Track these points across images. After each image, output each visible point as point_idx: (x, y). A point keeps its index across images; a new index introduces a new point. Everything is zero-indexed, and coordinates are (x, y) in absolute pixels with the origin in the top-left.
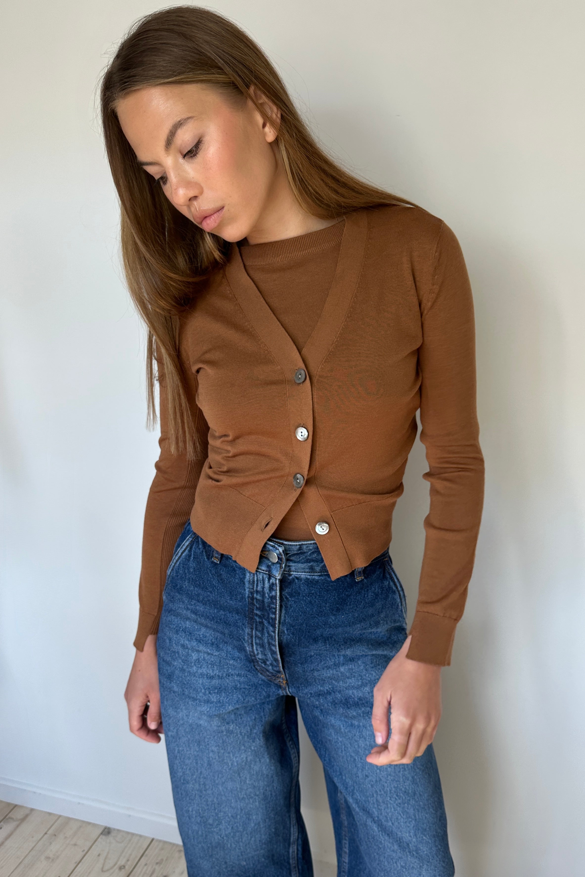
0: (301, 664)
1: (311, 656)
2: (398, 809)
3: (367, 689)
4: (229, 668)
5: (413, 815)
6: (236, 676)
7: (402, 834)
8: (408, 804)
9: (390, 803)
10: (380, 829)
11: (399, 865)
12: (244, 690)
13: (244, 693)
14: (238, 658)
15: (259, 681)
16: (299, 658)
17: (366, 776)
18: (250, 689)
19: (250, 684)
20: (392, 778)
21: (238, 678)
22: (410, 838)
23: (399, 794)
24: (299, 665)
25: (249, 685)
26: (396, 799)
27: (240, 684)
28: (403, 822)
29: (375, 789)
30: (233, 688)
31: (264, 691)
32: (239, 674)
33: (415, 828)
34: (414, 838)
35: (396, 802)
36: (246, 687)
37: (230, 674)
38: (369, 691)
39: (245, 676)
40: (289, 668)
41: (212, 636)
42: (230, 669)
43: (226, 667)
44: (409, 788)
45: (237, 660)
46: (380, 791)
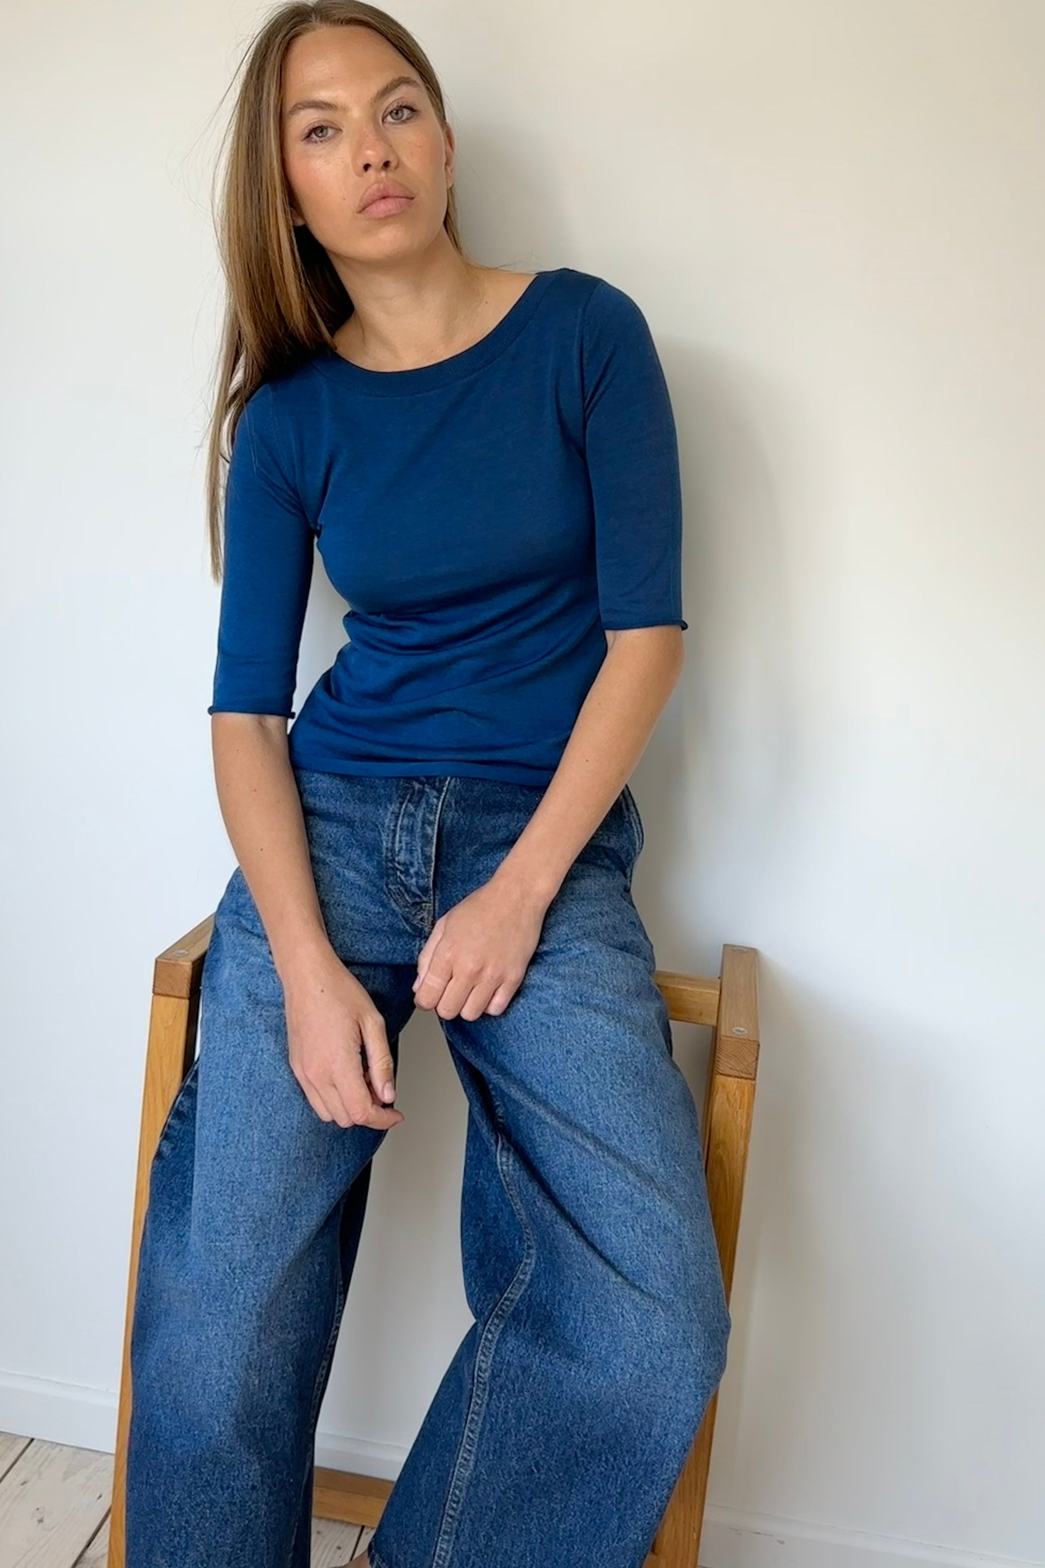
0: (463, 882)
1: (479, 873)
2: (628, 1105)
3: (564, 929)
4: (342, 892)
5: (655, 1121)
6: (349, 909)
7: (639, 1160)
8: (644, 1097)
9: (613, 1096)
10: (598, 1146)
11: (639, 1231)
12: (356, 932)
13: (356, 937)
14: (364, 871)
15: (384, 926)
16: (460, 870)
17: (569, 1052)
18: (366, 932)
19: (369, 927)
20: (612, 1045)
21: (352, 913)
22: (653, 1166)
23: (626, 1077)
24: (459, 883)
25: (367, 928)
26: (622, 1086)
27: (352, 922)
28: (638, 1133)
29: (585, 1073)
30: (339, 926)
31: (387, 940)
32: (354, 906)
33: (660, 1145)
34: (661, 1167)
35: (623, 1092)
36: (362, 929)
37: (341, 903)
38: (568, 932)
39: (363, 913)
40: (442, 890)
41: (331, 836)
42: (343, 895)
43: (338, 890)
44: (642, 1067)
45: (362, 873)
46: (593, 1075)
